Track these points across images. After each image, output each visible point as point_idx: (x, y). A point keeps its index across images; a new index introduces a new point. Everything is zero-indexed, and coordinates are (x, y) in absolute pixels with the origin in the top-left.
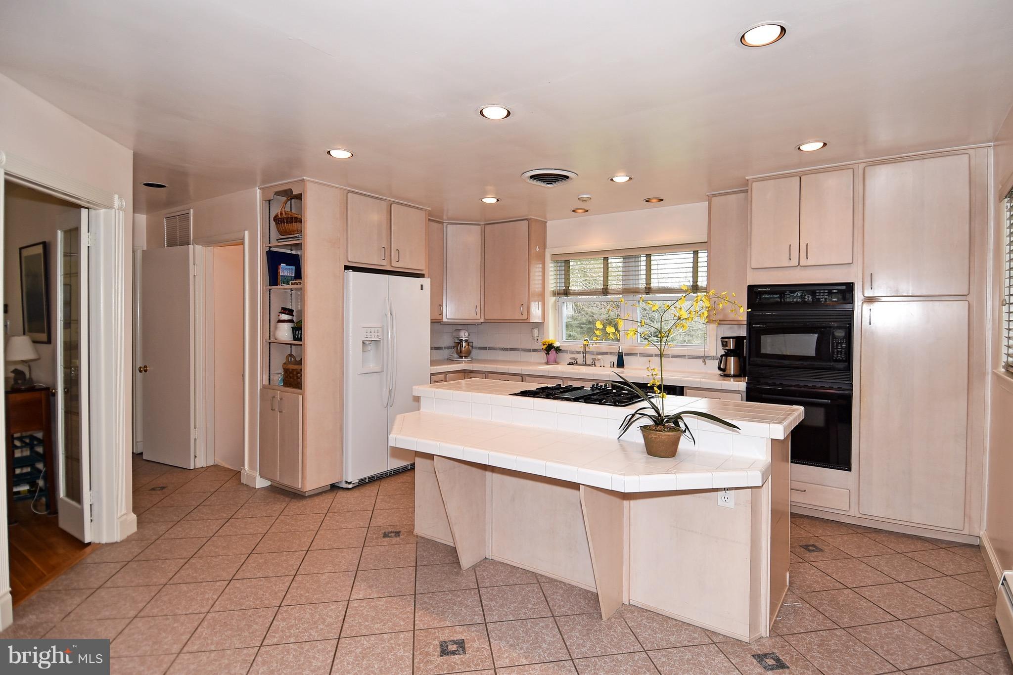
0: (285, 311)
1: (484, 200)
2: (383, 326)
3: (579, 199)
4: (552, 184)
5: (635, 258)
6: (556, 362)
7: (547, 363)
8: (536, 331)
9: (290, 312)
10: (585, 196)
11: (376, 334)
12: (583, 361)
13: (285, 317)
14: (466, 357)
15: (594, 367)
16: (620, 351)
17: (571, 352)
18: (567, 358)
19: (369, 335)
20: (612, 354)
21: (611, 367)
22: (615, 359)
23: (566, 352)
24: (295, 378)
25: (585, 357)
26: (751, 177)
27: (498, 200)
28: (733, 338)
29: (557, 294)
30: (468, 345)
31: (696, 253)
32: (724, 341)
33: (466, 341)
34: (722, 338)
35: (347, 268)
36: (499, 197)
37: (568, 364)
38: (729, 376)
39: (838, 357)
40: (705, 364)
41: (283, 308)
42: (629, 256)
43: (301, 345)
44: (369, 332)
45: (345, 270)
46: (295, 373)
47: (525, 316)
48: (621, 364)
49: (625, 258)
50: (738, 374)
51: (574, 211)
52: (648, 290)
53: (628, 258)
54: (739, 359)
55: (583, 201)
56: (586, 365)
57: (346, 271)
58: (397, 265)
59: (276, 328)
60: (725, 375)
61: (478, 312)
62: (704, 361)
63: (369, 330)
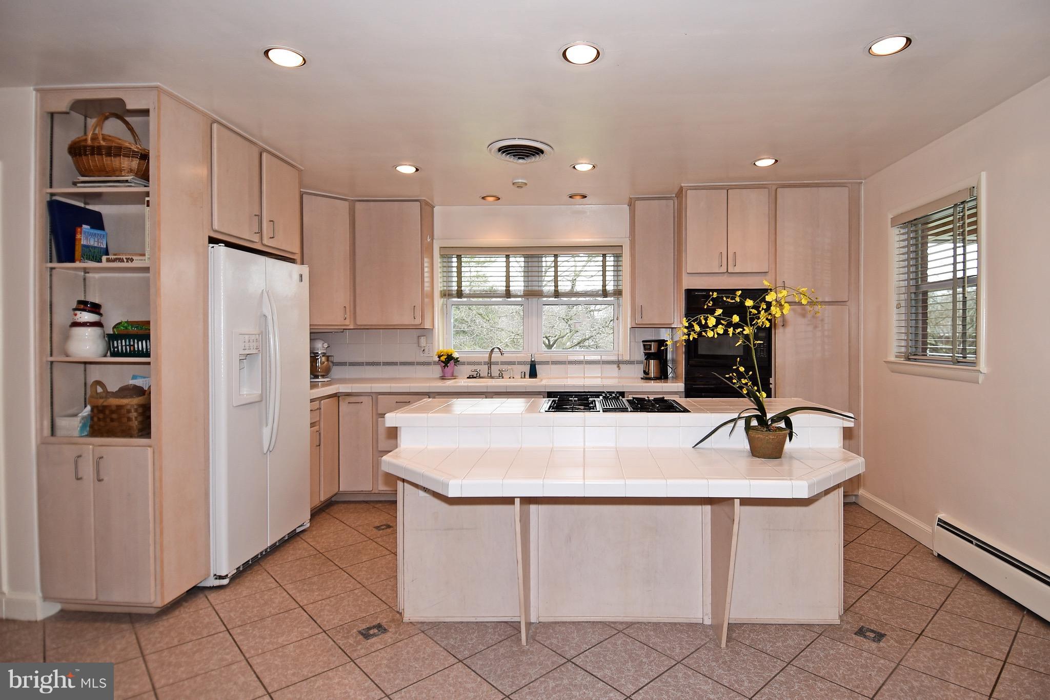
0: (83, 305)
1: (399, 168)
2: (262, 332)
3: (513, 184)
4: (523, 158)
5: (538, 257)
6: (453, 377)
7: (443, 378)
8: (423, 340)
9: (95, 308)
10: (520, 181)
11: (255, 344)
12: (488, 373)
13: (86, 317)
14: (323, 376)
15: (501, 380)
16: (533, 360)
17: (469, 363)
18: (467, 370)
19: (247, 345)
20: (520, 363)
21: (521, 378)
22: (527, 369)
23: (463, 363)
24: (108, 420)
25: (490, 368)
26: (686, 185)
27: (417, 170)
28: (654, 341)
29: (446, 294)
30: (328, 360)
31: (604, 256)
32: (646, 344)
33: (324, 354)
34: (643, 341)
35: (213, 241)
36: (419, 166)
37: (468, 378)
38: (650, 379)
39: (761, 355)
40: (620, 369)
41: (80, 302)
42: (532, 256)
43: (149, 363)
44: (247, 341)
45: (209, 243)
46: (107, 412)
47: (418, 321)
48: (533, 374)
49: (525, 257)
50: (658, 376)
51: (483, 198)
52: (557, 294)
53: (532, 257)
54: (660, 363)
55: (518, 187)
56: (491, 377)
57: (211, 245)
58: (268, 243)
59: (66, 337)
60: (647, 377)
61: (347, 316)
62: (618, 367)
63: (247, 337)
